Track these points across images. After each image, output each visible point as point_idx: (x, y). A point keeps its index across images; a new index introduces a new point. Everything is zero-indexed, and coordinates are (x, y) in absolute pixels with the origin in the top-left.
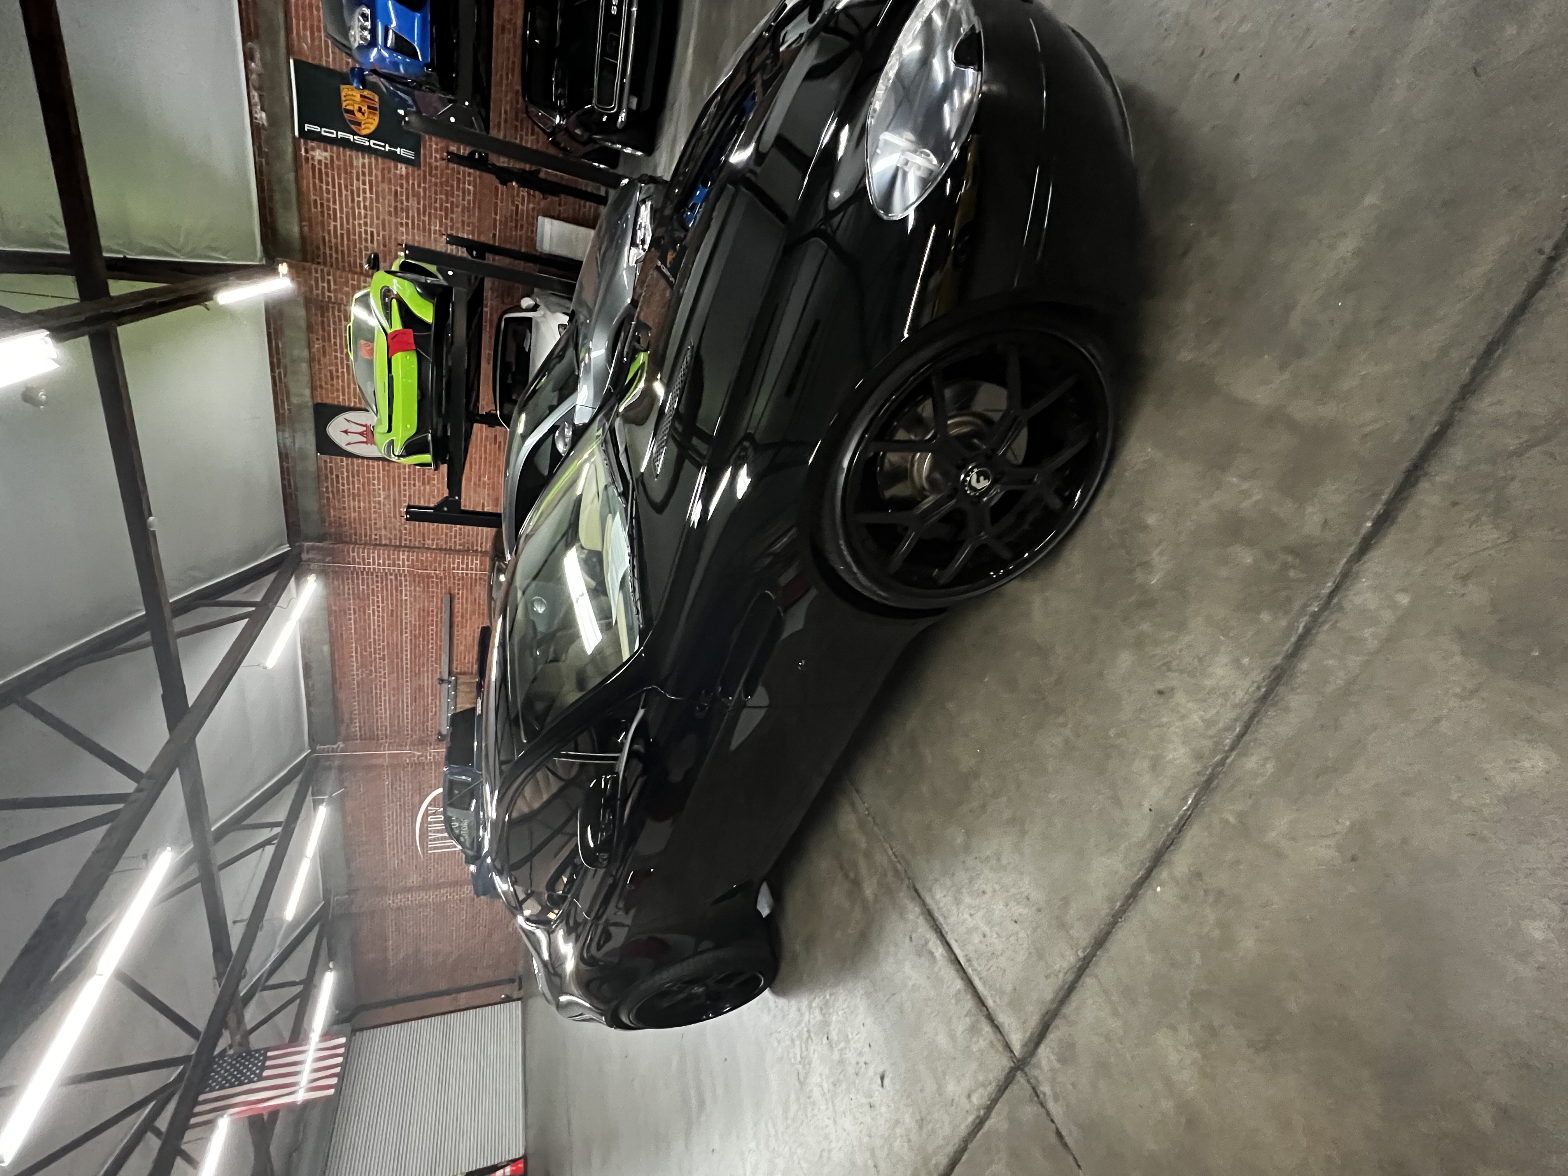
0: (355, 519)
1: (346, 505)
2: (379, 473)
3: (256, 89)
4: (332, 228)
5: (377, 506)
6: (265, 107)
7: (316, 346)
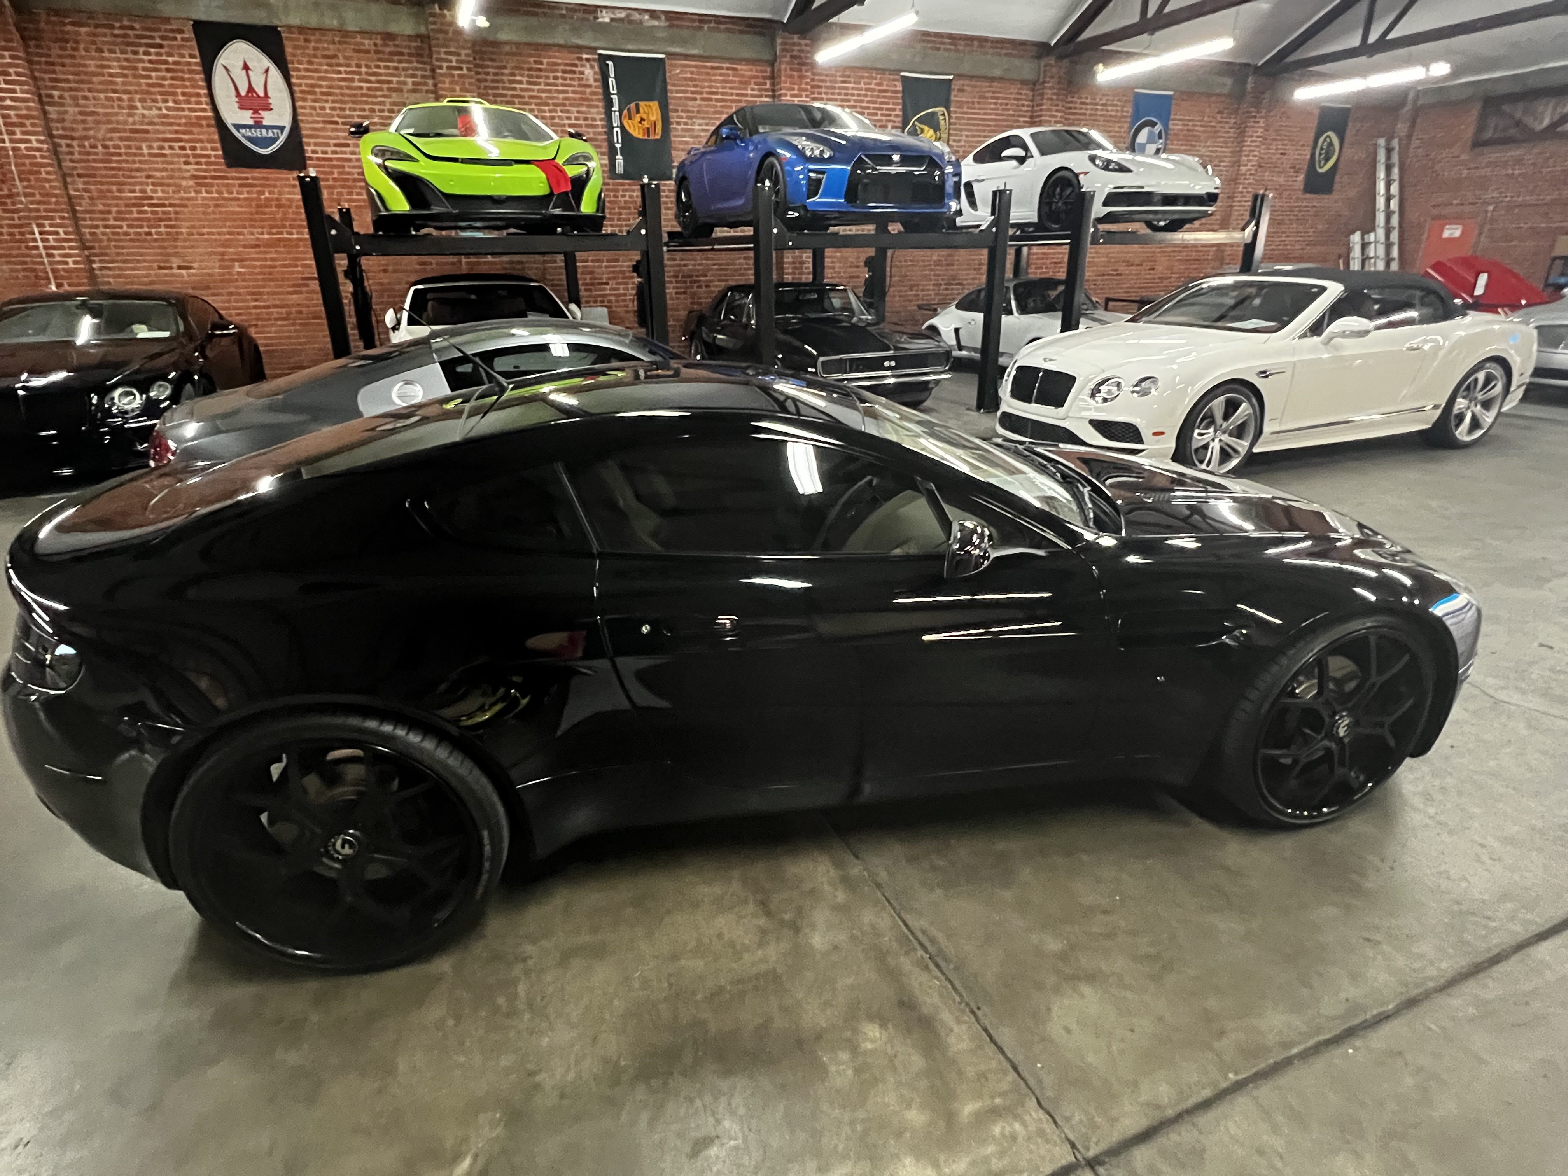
0: (85, 66)
1: (106, 54)
2: (190, 110)
3: (628, 16)
4: (518, 78)
5: (125, 104)
6: (614, 24)
7: (366, 42)
